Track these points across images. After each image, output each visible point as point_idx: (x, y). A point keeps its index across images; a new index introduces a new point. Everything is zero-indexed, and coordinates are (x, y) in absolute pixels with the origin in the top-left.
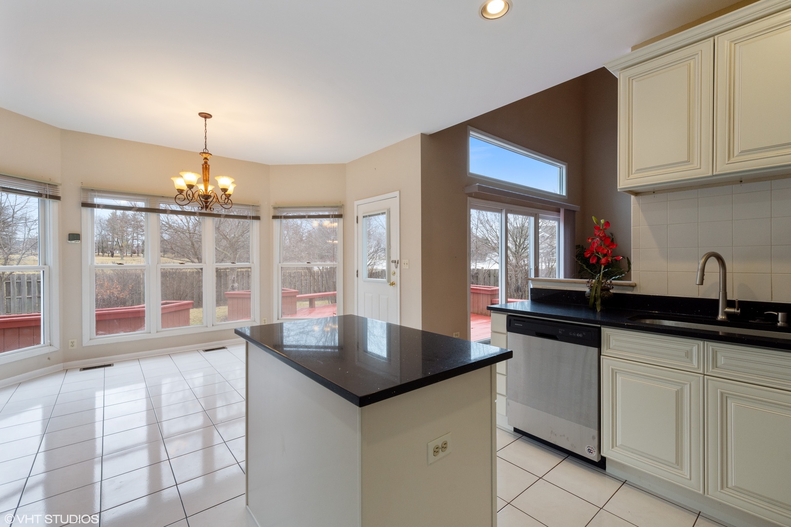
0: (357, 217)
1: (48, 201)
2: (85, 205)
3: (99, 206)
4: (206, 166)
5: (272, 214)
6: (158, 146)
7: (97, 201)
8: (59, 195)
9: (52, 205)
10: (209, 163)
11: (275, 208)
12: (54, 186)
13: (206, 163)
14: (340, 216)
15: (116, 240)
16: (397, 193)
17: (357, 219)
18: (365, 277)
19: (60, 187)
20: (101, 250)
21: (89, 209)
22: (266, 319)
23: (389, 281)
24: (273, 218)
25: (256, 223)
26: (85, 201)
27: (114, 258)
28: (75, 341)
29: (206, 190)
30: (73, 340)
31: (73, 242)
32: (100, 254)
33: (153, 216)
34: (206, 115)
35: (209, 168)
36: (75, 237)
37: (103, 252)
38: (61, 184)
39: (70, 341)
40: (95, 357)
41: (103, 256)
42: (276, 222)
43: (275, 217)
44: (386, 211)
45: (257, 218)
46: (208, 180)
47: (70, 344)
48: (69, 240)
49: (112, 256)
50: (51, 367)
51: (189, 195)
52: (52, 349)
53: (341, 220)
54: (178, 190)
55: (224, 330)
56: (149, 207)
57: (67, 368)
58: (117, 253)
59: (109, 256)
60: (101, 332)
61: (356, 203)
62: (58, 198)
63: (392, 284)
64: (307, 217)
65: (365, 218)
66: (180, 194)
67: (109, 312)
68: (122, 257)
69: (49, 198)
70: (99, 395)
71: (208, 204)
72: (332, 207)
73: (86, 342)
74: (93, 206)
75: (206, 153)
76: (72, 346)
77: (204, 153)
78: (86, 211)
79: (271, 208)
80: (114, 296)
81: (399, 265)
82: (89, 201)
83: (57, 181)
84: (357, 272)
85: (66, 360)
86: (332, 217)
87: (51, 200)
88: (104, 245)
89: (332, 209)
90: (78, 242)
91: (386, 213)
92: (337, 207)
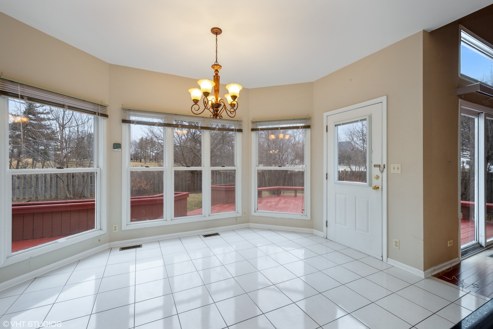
0: (327, 127)
1: (100, 118)
2: (124, 121)
3: (133, 122)
4: (217, 77)
5: (251, 127)
6: (173, 75)
7: (132, 118)
8: (108, 114)
9: (103, 121)
10: (219, 74)
11: (253, 123)
12: (105, 107)
13: (217, 74)
14: (308, 127)
15: (142, 153)
16: (384, 99)
17: (327, 128)
18: (337, 180)
19: (108, 108)
20: (135, 159)
21: (127, 124)
22: (246, 211)
23: (370, 185)
24: (251, 131)
25: (239, 135)
26: (124, 118)
27: (141, 163)
28: (117, 225)
29: (217, 100)
30: (115, 225)
31: (116, 150)
32: (135, 161)
33: (169, 129)
34: (218, 30)
35: (219, 79)
36: (117, 146)
37: (137, 160)
38: (109, 105)
39: (114, 226)
40: (130, 239)
41: (136, 162)
42: (254, 134)
43: (253, 130)
44: (367, 118)
45: (240, 130)
46: (219, 90)
47: (114, 228)
48: (114, 148)
49: (141, 162)
50: (100, 247)
51: (205, 102)
52: (102, 232)
53: (308, 131)
54: (194, 100)
55: (217, 219)
56: (166, 123)
57: (111, 247)
58: (143, 160)
59: (139, 162)
60: (134, 219)
61: (325, 114)
62: (106, 116)
63: (376, 188)
64: (279, 128)
65: (336, 127)
66: (196, 104)
67: (139, 200)
68: (145, 162)
69: (101, 116)
70: (132, 268)
71: (218, 112)
72: (301, 119)
73: (124, 227)
74: (129, 122)
75: (216, 65)
76: (115, 230)
77: (215, 65)
78: (125, 126)
79: (250, 122)
80: (142, 188)
81: (385, 170)
82: (127, 119)
83: (106, 103)
84: (327, 175)
85: (111, 241)
86: (302, 128)
87: (102, 117)
88: (137, 156)
89: (301, 121)
90: (120, 150)
91: (367, 120)
92: (305, 119)
